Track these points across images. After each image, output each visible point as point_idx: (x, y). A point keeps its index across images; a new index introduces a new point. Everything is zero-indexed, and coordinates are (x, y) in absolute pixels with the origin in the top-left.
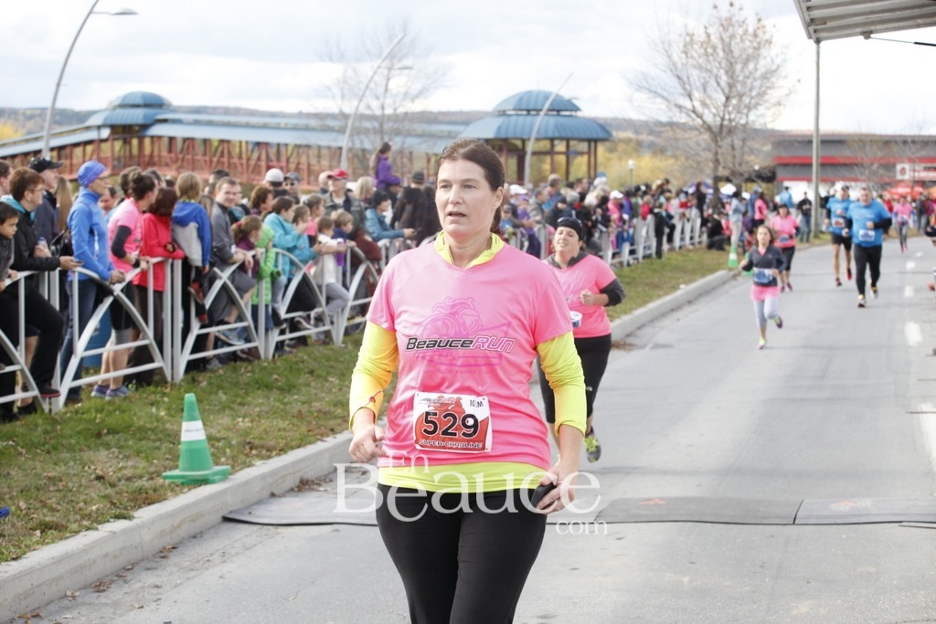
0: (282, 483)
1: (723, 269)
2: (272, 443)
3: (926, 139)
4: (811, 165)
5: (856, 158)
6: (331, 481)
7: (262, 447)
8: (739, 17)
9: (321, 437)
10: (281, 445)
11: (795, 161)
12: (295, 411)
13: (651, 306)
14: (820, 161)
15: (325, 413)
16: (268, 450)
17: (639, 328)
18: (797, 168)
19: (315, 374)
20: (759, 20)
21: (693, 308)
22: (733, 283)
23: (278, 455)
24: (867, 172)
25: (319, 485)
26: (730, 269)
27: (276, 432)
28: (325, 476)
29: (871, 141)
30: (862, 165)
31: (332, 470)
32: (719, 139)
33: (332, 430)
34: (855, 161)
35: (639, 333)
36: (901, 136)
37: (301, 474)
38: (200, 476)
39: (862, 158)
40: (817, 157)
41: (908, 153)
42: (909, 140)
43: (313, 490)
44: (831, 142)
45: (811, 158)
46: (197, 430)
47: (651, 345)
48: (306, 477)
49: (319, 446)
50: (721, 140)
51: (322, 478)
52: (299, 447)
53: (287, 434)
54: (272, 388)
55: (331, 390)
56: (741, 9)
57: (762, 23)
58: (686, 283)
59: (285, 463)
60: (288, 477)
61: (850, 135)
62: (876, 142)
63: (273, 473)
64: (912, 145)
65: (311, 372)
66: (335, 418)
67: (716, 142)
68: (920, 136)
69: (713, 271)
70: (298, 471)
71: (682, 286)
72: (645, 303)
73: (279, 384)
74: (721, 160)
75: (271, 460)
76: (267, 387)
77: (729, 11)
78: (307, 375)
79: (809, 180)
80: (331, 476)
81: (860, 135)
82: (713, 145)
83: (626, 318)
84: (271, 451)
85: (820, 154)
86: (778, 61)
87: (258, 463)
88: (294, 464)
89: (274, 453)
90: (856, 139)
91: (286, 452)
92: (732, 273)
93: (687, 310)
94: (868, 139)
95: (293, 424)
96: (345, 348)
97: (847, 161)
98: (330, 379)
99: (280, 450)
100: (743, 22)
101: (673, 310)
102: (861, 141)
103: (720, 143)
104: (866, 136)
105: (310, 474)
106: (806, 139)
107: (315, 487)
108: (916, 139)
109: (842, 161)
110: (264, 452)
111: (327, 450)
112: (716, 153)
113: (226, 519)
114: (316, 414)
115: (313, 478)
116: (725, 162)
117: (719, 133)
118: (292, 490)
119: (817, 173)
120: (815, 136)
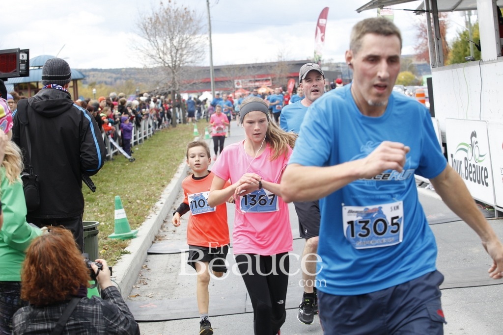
3: (260, 65)
4: (209, 82)
8: (174, 7)
20: (185, 9)
24: (232, 84)
29: (233, 68)
30: (230, 81)
32: (175, 71)
34: (227, 79)
36: (246, 65)
38: (129, 235)
40: (213, 78)
41: (251, 73)
42: (251, 66)
43: (164, 240)
44: (217, 70)
45: (210, 78)
46: (123, 213)
50: (177, 72)
56: (175, 3)
57: (187, 10)
62: (236, 68)
64: (253, 68)
67: (173, 72)
68: (256, 64)
74: (177, 82)
77: (168, 5)
79: (209, 90)
81: (228, 66)
82: (172, 75)
86: (194, 29)
97: (222, 79)
100: (177, 10)
102: (229, 68)
103: (176, 74)
104: (231, 65)
105: (156, 233)
106: (208, 69)
108: (255, 65)
112: (174, 79)
113: (149, 254)
116: (179, 83)
117: (174, 69)
119: (213, 86)
120: (211, 67)
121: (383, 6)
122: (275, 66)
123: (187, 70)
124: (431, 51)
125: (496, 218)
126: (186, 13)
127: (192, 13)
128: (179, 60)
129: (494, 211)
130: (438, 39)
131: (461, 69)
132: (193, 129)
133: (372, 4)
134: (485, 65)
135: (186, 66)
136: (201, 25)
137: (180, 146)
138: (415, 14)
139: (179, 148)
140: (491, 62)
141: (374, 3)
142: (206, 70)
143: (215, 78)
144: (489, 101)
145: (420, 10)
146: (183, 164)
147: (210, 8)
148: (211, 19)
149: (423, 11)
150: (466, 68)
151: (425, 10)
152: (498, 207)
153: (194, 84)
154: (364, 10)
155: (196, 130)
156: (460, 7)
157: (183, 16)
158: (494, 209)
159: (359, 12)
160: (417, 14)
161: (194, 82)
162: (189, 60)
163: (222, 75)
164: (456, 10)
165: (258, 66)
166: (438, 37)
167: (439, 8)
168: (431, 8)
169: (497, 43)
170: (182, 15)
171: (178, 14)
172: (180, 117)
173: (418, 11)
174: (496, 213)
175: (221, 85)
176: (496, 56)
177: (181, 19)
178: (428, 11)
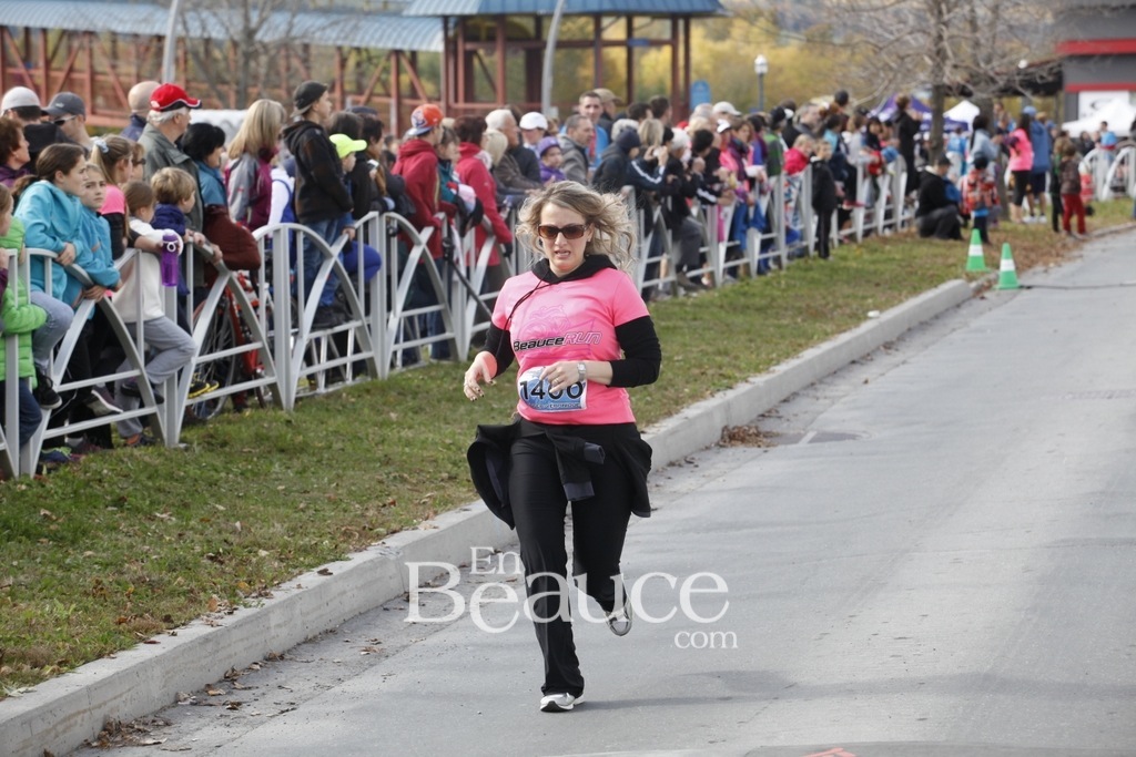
0: (64, 731)
1: (957, 277)
2: (42, 650)
6: (167, 724)
7: (23, 658)
9: (144, 635)
10: (63, 653)
11: (1105, 49)
12: (89, 582)
13: (809, 354)
15: (151, 585)
16: (35, 666)
17: (785, 401)
18: (1109, 62)
19: (126, 505)
21: (897, 357)
22: (977, 303)
23: (59, 673)
25: (145, 733)
26: (971, 278)
27: (50, 626)
28: (156, 714)
31: (169, 701)
32: (944, 7)
33: (168, 619)
35: (785, 410)
37: (105, 710)
43: (132, 743)
47: (811, 435)
48: (115, 717)
49: (143, 652)
50: (949, 11)
51: (151, 718)
52: (100, 656)
53: (74, 630)
54: (41, 535)
55: (161, 537)
58: (880, 307)
59: (72, 689)
60: (79, 719)
63: (47, 711)
65: (120, 502)
66: (172, 594)
67: (940, 13)
69: (935, 280)
70: (100, 707)
71: (871, 314)
72: (796, 349)
73: (52, 527)
74: (950, 53)
75: (42, 685)
76: (27, 533)
78: (110, 508)
80: (166, 715)
82: (933, 21)
83: (759, 380)
84: (42, 667)
87: (15, 692)
88: (91, 690)
89: (48, 670)
91: (73, 667)
92: (973, 285)
93: (884, 360)
95: (86, 609)
96: (186, 449)
98: (158, 515)
99: (60, 664)
101: (853, 362)
103: (946, 17)
105: (124, 711)
107: (136, 737)
110: (26, 668)
111: (158, 660)
112: (940, 38)
114: (131, 588)
115: (130, 720)
116: (955, 54)
118: (88, 744)
155: (975, 250)
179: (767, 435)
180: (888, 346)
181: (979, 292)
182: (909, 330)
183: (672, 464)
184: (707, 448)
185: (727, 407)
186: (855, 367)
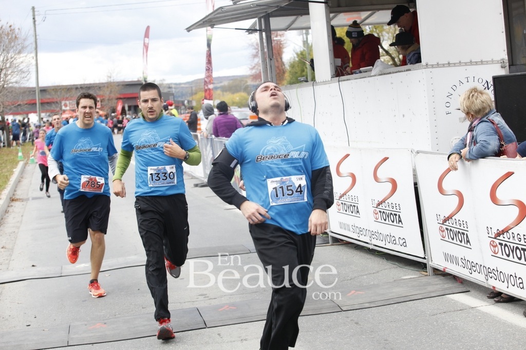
3: (88, 86)
4: (36, 104)
5: (53, 99)
13: (13, 179)
14: (40, 101)
17: (15, 191)
20: (10, 26)
24: (59, 106)
26: (21, 161)
29: (60, 89)
30: (57, 102)
34: (53, 101)
35: (16, 194)
36: (74, 85)
39: (56, 99)
40: (39, 99)
42: (79, 87)
44: (44, 91)
45: (36, 100)
47: (31, 198)
57: (12, 28)
58: (16, 168)
61: (49, 87)
62: (63, 89)
64: (80, 89)
68: (84, 84)
71: (14, 170)
79: (35, 112)
81: (55, 86)
85: (40, 98)
86: (19, 47)
90: (52, 88)
92: (24, 163)
93: (25, 182)
94: (59, 88)
97: (48, 101)
100: (1, 27)
101: (19, 182)
102: (56, 89)
104: (57, 86)
108: (83, 86)
109: (46, 101)
116: (3, 104)
119: (39, 108)
120: (37, 88)
121: (214, 25)
122: (104, 86)
123: (12, 90)
124: (263, 72)
125: (330, 244)
126: (11, 31)
127: (17, 31)
128: (3, 81)
129: (328, 237)
130: (271, 60)
131: (295, 90)
132: (17, 153)
133: (201, 22)
134: (318, 86)
135: (11, 87)
136: (27, 43)
137: (3, 171)
138: (247, 33)
139: (2, 173)
140: (325, 83)
141: (204, 22)
142: (31, 91)
143: (42, 100)
144: (323, 123)
145: (253, 29)
146: (6, 189)
147: (36, 26)
148: (37, 37)
149: (256, 30)
150: (299, 90)
151: (258, 29)
152: (332, 232)
153: (19, 105)
154: (194, 29)
155: (20, 154)
156: (294, 26)
157: (8, 34)
158: (328, 234)
159: (189, 31)
160: (249, 34)
161: (19, 103)
162: (14, 80)
163: (48, 96)
164: (290, 30)
165: (86, 87)
166: (271, 57)
167: (272, 27)
168: (263, 27)
169: (331, 64)
170: (6, 33)
171: (3, 32)
172: (4, 140)
173: (251, 31)
174: (330, 239)
175: (47, 107)
176: (330, 77)
177: (6, 38)
178: (261, 30)
179: (20, 199)
180: (22, 178)
181: (26, 164)
182: (22, 174)
183: (8, 206)
184: (10, 203)
185: (9, 192)
186: (21, 183)
